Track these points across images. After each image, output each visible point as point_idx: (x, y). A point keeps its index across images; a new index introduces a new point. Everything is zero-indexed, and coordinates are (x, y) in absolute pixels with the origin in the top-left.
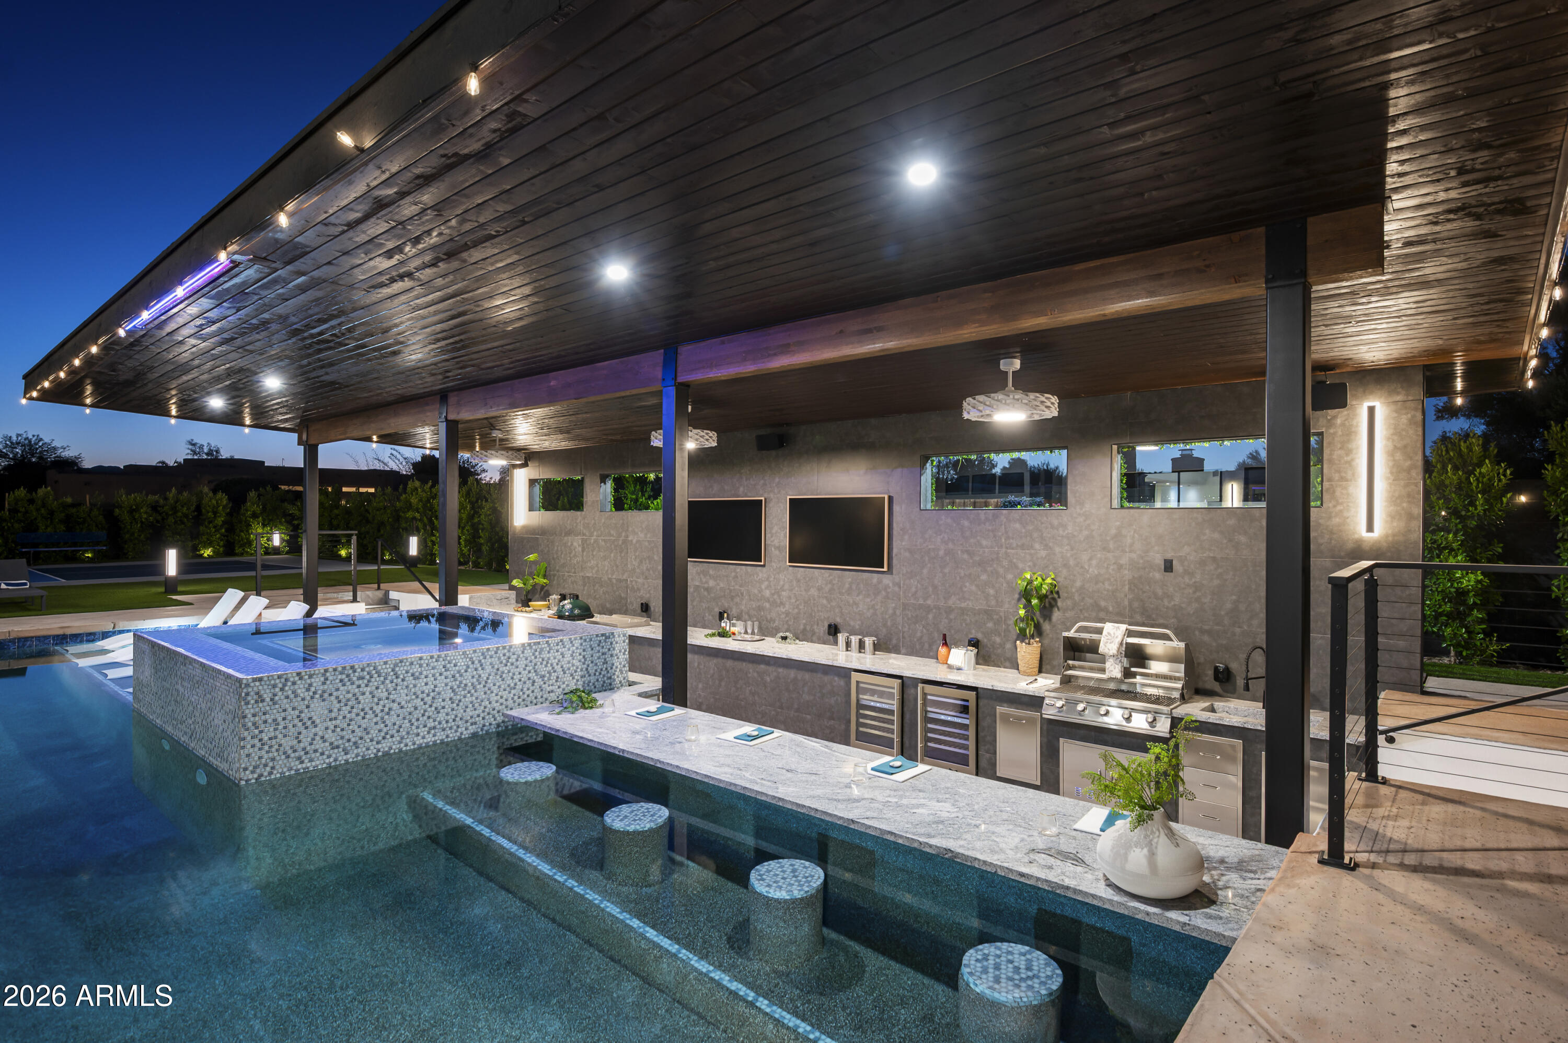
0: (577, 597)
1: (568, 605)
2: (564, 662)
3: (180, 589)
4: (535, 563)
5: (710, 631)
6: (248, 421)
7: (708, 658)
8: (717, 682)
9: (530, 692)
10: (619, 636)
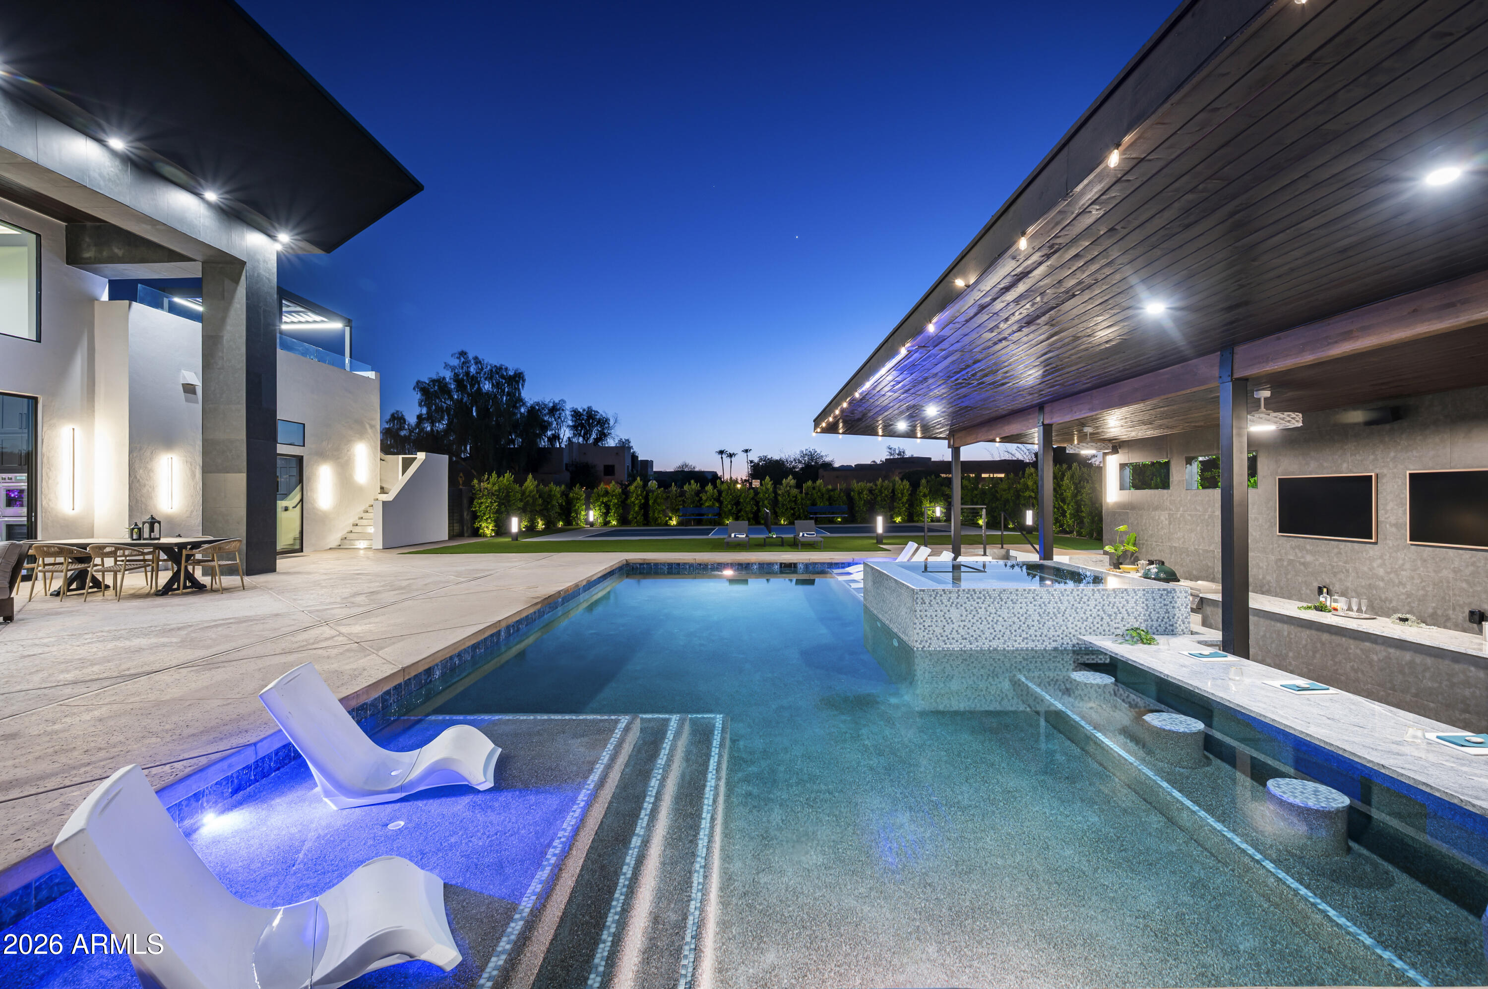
0: (1163, 563)
1: (1154, 569)
2: (1129, 607)
3: (884, 541)
4: (1125, 533)
5: (1305, 605)
6: (919, 435)
7: (1300, 629)
8: (1311, 653)
9: (1099, 625)
10: (1181, 592)
